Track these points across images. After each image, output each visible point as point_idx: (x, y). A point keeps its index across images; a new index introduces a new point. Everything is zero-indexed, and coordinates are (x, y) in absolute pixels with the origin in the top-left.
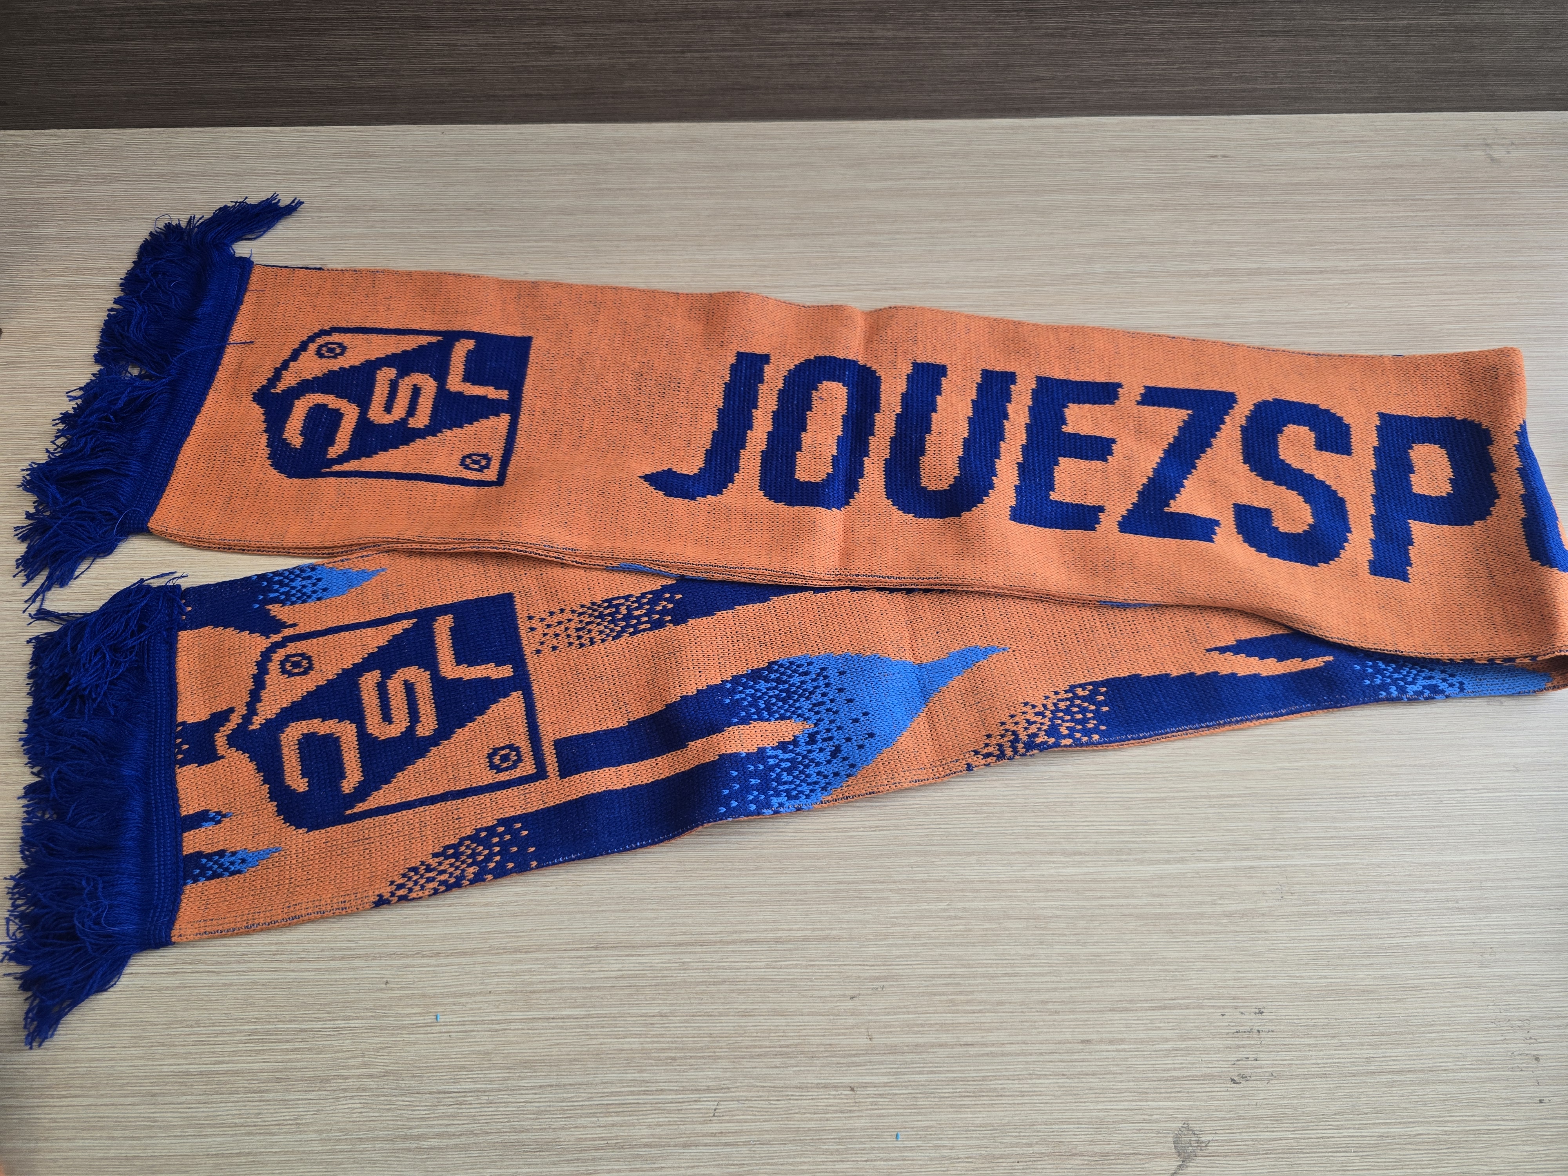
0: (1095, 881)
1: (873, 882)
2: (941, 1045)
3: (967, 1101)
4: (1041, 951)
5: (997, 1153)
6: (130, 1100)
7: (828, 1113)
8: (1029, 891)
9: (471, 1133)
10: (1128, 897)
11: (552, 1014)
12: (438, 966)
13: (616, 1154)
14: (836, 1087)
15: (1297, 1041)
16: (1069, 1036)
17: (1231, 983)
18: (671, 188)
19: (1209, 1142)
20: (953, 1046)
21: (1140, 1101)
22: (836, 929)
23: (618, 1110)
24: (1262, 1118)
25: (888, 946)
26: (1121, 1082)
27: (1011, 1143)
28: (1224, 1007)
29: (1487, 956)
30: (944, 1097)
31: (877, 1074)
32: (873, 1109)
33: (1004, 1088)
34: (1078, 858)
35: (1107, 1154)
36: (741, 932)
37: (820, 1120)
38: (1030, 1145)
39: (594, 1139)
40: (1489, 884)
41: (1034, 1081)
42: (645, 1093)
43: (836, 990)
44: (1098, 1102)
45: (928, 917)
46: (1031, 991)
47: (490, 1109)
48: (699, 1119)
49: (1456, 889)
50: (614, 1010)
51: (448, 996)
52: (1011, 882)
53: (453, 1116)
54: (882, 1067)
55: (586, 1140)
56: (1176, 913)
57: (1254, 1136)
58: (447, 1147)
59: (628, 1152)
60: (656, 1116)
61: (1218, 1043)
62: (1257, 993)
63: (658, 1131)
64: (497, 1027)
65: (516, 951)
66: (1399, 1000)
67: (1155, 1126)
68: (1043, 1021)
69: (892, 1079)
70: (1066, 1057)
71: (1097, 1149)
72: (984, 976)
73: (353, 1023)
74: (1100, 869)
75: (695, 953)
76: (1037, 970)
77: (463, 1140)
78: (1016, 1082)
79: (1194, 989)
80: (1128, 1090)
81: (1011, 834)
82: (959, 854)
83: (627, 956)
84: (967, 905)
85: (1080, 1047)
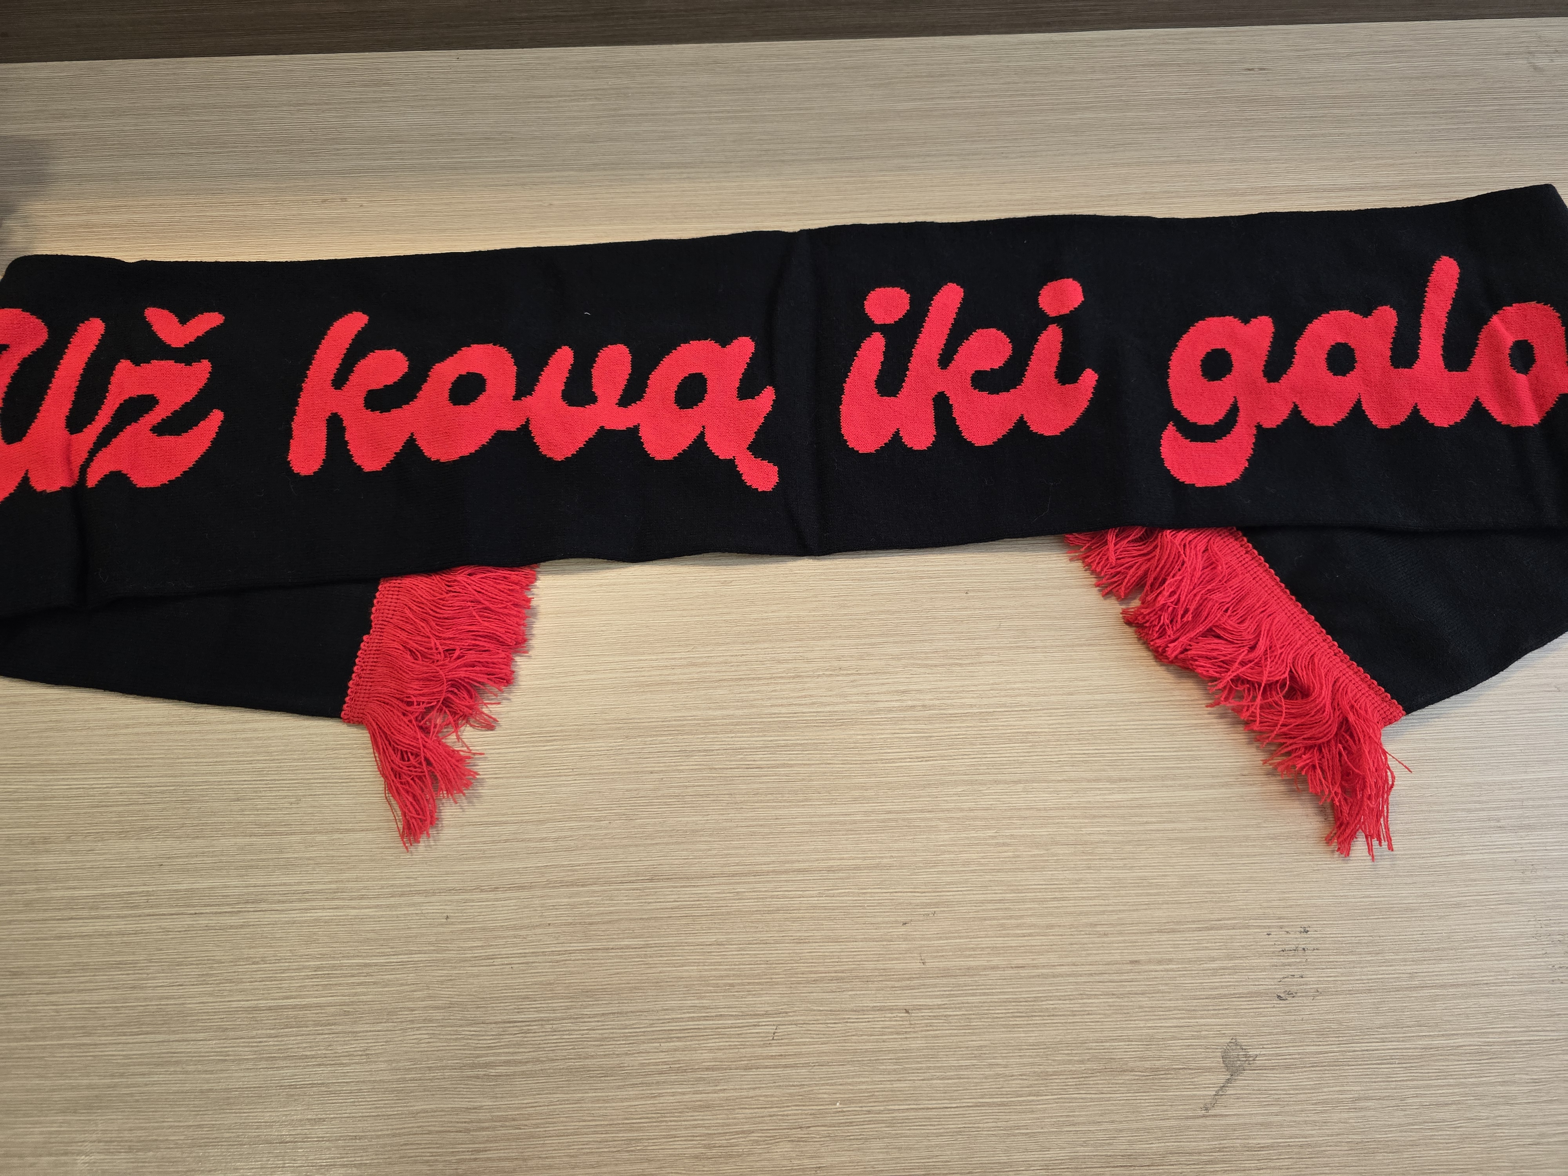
0: (1140, 806)
1: (922, 811)
2: (993, 968)
3: (1019, 1021)
4: (1088, 876)
5: (1050, 1070)
6: (201, 1036)
7: (884, 1035)
8: (1076, 817)
9: (538, 1061)
10: (1174, 822)
11: (612, 944)
12: (497, 900)
13: (680, 1077)
14: (891, 1010)
15: (1341, 958)
16: (1118, 957)
17: (1275, 903)
18: (695, 113)
19: (1257, 1056)
20: (1004, 969)
21: (1189, 1018)
22: (886, 857)
23: (679, 1035)
24: (1308, 1033)
25: (938, 873)
26: (1170, 1000)
27: (1064, 1060)
28: (1269, 927)
29: (1528, 874)
30: (997, 1018)
31: (931, 997)
32: (928, 1030)
33: (1055, 1008)
34: (1123, 784)
35: (1157, 1070)
36: (793, 862)
37: (877, 1042)
38: (1082, 1062)
39: (656, 1064)
40: (1531, 803)
41: (1085, 1001)
42: (705, 1018)
43: (888, 916)
44: (1147, 1020)
45: (977, 844)
46: (1081, 913)
47: (555, 1037)
48: (759, 1043)
49: (1498, 809)
50: (671, 940)
51: (508, 928)
52: (1057, 809)
53: (519, 1045)
54: (936, 990)
55: (649, 1064)
56: (1221, 837)
57: (1300, 1050)
58: (514, 1074)
59: (690, 1075)
60: (717, 1040)
61: (1265, 961)
62: (1303, 912)
63: (719, 1054)
64: (558, 958)
65: (573, 884)
66: (1441, 917)
67: (1203, 1042)
68: (1093, 944)
69: (945, 1001)
70: (1115, 977)
71: (1148, 1064)
72: (1033, 901)
73: (416, 958)
74: (1146, 795)
75: (749, 883)
76: (1085, 894)
77: (529, 1067)
78: (1067, 1002)
79: (1240, 910)
80: (1176, 1008)
81: (1057, 762)
82: (1006, 782)
83: (682, 887)
84: (1015, 832)
85: (1129, 967)
